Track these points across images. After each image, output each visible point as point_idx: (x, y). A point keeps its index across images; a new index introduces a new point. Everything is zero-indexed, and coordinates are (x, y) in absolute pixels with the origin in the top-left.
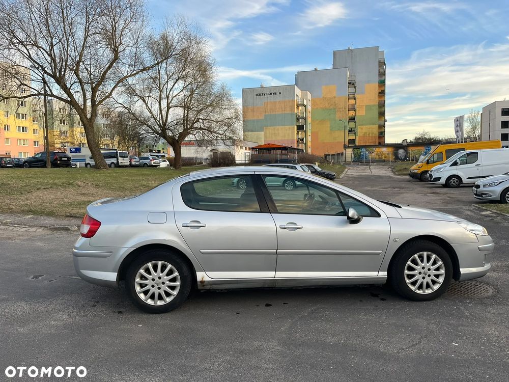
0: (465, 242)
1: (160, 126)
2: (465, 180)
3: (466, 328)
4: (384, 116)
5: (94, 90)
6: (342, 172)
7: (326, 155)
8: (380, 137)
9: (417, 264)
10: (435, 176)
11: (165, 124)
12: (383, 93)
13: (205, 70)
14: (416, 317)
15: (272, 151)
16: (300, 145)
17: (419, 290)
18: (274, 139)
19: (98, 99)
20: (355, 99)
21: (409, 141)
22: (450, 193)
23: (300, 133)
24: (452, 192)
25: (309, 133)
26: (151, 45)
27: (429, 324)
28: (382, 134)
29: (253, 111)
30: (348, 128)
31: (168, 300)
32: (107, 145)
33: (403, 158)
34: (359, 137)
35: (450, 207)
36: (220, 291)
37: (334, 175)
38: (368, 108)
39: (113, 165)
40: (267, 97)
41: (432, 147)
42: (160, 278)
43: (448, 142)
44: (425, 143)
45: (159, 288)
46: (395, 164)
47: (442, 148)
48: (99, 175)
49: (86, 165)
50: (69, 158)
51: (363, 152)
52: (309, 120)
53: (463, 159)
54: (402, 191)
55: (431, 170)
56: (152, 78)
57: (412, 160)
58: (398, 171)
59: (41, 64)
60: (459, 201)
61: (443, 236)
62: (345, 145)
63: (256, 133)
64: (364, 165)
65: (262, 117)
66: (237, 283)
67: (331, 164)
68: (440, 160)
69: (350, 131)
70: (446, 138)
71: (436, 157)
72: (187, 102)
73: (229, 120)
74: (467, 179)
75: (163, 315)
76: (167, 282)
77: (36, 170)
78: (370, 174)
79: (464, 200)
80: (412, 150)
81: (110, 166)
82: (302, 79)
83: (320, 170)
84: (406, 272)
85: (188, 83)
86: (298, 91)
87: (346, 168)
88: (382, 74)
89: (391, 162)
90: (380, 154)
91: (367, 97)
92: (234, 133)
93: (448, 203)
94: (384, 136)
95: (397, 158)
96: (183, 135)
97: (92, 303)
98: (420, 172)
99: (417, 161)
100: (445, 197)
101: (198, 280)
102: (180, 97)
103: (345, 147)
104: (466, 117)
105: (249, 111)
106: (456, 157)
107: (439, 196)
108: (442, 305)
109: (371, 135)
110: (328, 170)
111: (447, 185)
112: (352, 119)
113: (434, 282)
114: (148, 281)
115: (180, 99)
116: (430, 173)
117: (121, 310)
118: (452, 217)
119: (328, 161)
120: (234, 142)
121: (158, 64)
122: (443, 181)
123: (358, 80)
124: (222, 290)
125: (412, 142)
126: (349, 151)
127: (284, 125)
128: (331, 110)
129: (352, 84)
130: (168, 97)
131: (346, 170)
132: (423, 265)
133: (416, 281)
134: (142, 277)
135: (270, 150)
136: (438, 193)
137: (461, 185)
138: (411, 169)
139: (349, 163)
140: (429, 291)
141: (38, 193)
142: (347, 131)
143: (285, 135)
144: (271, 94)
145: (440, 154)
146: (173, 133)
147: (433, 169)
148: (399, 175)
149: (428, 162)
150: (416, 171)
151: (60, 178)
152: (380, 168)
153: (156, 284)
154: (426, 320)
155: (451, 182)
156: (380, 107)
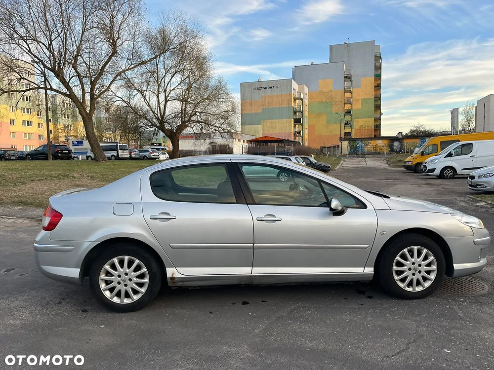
0: (459, 235)
1: (158, 119)
2: (459, 171)
3: (460, 331)
4: (380, 109)
5: (93, 84)
6: (338, 164)
7: (322, 148)
8: (375, 130)
9: (406, 259)
10: (429, 167)
11: (162, 117)
12: (379, 87)
13: (203, 64)
14: (405, 318)
15: (269, 144)
16: (297, 138)
17: (408, 287)
18: (271, 132)
19: (97, 93)
20: (351, 93)
21: (404, 134)
22: (444, 185)
23: (297, 126)
24: (446, 183)
25: (306, 126)
26: (149, 39)
27: (418, 327)
28: (378, 127)
29: (251, 104)
30: (344, 121)
31: (136, 298)
32: (109, 138)
33: (398, 150)
34: (356, 130)
35: (444, 198)
36: (192, 288)
37: (329, 167)
38: (364, 101)
39: (113, 158)
40: (265, 91)
41: (427, 139)
42: (126, 274)
43: (443, 134)
44: (420, 135)
45: (126, 285)
46: (390, 156)
47: (437, 140)
48: (96, 167)
49: (88, 157)
50: (70, 151)
51: (359, 144)
52: (306, 114)
53: (457, 150)
54: (396, 182)
55: (426, 161)
56: (150, 72)
57: (407, 152)
58: (393, 163)
59: (41, 59)
60: (453, 192)
61: (435, 229)
62: (341, 138)
63: (254, 126)
64: (359, 157)
65: (260, 111)
66: (211, 280)
67: (327, 157)
68: (435, 151)
69: (347, 124)
70: (441, 131)
71: (431, 148)
72: (184, 96)
73: (226, 113)
74: (462, 170)
75: (130, 314)
76: (135, 279)
77: (37, 162)
78: (366, 166)
79: (458, 191)
80: (407, 142)
81: (109, 158)
82: (299, 73)
83: (316, 161)
84: (395, 268)
85: (185, 77)
86: (295, 85)
87: (341, 160)
88: (378, 68)
89: (387, 154)
90: (375, 147)
91: (363, 91)
92: (231, 125)
93: (441, 194)
94: (380, 129)
95: (392, 150)
96: (181, 128)
97: (58, 300)
98: (414, 163)
99: (412, 152)
100: (440, 188)
101: (168, 276)
102: (178, 91)
103: (341, 139)
104: (461, 110)
105: (247, 104)
106: (451, 148)
107: (433, 187)
108: (433, 305)
109: (367, 128)
110: (323, 162)
111: (441, 176)
112: (349, 112)
113: (425, 279)
114: (114, 277)
115: (178, 93)
116: (424, 164)
117: (86, 308)
118: (446, 209)
119: (324, 153)
120: (231, 135)
121: (155, 58)
122: (437, 172)
123: (354, 73)
124: (194, 287)
125: (407, 135)
126: (345, 144)
127: (282, 119)
128: (327, 103)
129: (348, 78)
130: (165, 91)
131: (342, 162)
132: (413, 260)
133: (406, 278)
134: (108, 273)
135: (267, 143)
136: (432, 185)
137: (456, 176)
138: (405, 161)
139: (345, 156)
140: (419, 289)
141: (32, 184)
142: (343, 124)
143: (283, 128)
144: (269, 88)
145: (435, 145)
146: (171, 126)
147: (427, 160)
148: (394, 166)
149: (422, 154)
150: (410, 163)
151: (57, 170)
152: (375, 160)
153: (123, 280)
154: (415, 321)
155: (446, 173)
156: (375, 101)
